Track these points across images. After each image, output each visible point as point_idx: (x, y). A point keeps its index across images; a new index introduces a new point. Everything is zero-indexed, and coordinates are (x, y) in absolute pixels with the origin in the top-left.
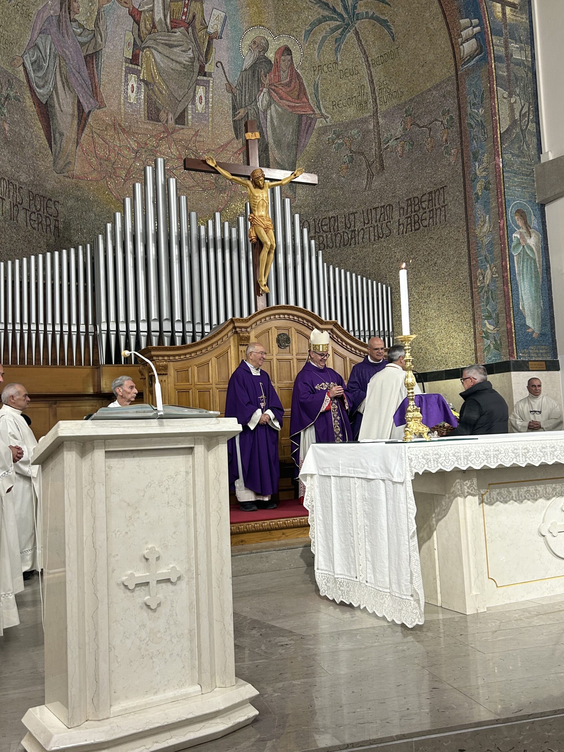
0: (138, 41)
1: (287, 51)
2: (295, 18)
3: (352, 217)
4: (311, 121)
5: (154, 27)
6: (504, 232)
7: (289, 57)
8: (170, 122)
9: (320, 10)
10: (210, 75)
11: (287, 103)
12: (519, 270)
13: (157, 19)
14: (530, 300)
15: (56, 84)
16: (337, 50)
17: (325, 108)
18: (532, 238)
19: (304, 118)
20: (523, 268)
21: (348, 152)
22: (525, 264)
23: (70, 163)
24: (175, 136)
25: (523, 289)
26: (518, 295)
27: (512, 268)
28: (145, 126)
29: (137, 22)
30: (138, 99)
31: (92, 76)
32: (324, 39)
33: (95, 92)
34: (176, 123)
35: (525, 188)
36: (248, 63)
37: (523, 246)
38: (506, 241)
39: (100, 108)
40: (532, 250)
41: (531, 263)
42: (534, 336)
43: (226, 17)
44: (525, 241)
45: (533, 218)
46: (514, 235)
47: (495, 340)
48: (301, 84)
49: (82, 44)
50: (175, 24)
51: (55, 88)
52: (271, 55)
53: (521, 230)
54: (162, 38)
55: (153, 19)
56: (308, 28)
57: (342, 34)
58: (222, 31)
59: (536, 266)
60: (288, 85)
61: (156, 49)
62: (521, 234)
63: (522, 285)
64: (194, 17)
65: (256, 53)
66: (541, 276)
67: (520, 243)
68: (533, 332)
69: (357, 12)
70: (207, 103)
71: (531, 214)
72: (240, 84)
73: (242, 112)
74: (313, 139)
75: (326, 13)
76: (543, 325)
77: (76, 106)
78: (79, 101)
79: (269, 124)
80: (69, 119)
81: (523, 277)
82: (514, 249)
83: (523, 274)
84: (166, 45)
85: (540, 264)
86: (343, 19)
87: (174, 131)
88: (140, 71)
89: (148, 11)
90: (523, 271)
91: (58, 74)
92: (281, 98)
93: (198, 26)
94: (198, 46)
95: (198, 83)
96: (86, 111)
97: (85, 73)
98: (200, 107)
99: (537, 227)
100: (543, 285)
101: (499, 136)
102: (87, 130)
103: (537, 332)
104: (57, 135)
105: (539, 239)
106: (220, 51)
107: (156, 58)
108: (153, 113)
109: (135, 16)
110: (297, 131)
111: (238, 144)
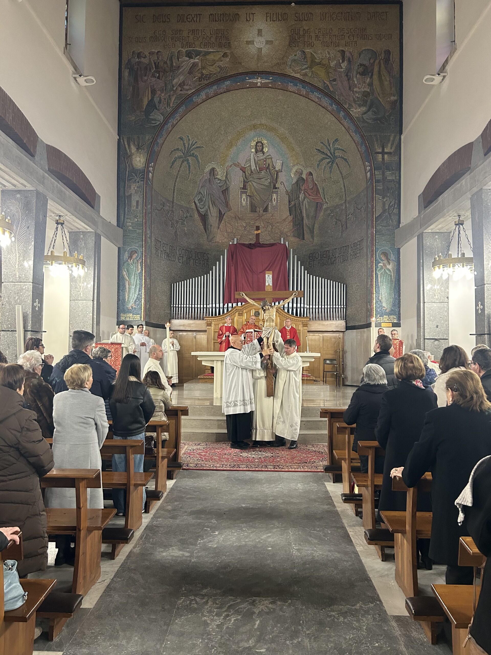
0: (245, 179)
1: (311, 174)
2: (312, 159)
3: (335, 250)
4: (322, 205)
5: (252, 172)
6: (373, 263)
7: (312, 176)
8: (261, 211)
9: (322, 155)
10: (278, 188)
11: (312, 197)
12: (381, 280)
13: (253, 169)
14: (386, 294)
15: (209, 205)
16: (331, 171)
17: (327, 199)
18: (391, 265)
19: (319, 204)
20: (383, 280)
21: (335, 220)
22: (385, 277)
23: (214, 237)
24: (263, 218)
25: (382, 289)
26: (379, 292)
28: (250, 215)
29: (244, 172)
30: (246, 203)
31: (225, 199)
32: (325, 167)
33: (227, 204)
34: (264, 211)
35: (388, 241)
36: (295, 181)
37: (385, 270)
39: (229, 211)
40: (389, 270)
41: (388, 277)
42: (387, 311)
43: (283, 163)
44: (386, 267)
46: (380, 264)
48: (317, 188)
49: (220, 187)
50: (261, 169)
51: (209, 207)
52: (304, 176)
54: (255, 176)
55: (251, 169)
56: (318, 163)
57: (331, 165)
58: (282, 169)
59: (391, 278)
60: (312, 189)
61: (254, 181)
62: (383, 263)
63: (382, 287)
64: (269, 165)
65: (298, 176)
66: (394, 283)
67: (383, 268)
68: (387, 309)
69: (336, 155)
70: (277, 201)
72: (292, 191)
73: (293, 203)
74: (322, 214)
75: (324, 156)
77: (218, 213)
78: (220, 210)
79: (304, 208)
80: (215, 218)
82: (379, 271)
83: (383, 283)
84: (258, 178)
85: (394, 278)
86: (331, 158)
87: (263, 215)
88: (247, 192)
89: (248, 167)
91: (210, 201)
92: (309, 195)
93: (271, 168)
94: (272, 176)
95: (273, 193)
96: (223, 213)
97: (222, 198)
98: (274, 203)
100: (395, 287)
102: (223, 222)
103: (389, 309)
104: (209, 226)
105: (395, 265)
106: (282, 177)
107: (254, 185)
108: (253, 209)
109: (243, 170)
110: (316, 210)
111: (290, 218)
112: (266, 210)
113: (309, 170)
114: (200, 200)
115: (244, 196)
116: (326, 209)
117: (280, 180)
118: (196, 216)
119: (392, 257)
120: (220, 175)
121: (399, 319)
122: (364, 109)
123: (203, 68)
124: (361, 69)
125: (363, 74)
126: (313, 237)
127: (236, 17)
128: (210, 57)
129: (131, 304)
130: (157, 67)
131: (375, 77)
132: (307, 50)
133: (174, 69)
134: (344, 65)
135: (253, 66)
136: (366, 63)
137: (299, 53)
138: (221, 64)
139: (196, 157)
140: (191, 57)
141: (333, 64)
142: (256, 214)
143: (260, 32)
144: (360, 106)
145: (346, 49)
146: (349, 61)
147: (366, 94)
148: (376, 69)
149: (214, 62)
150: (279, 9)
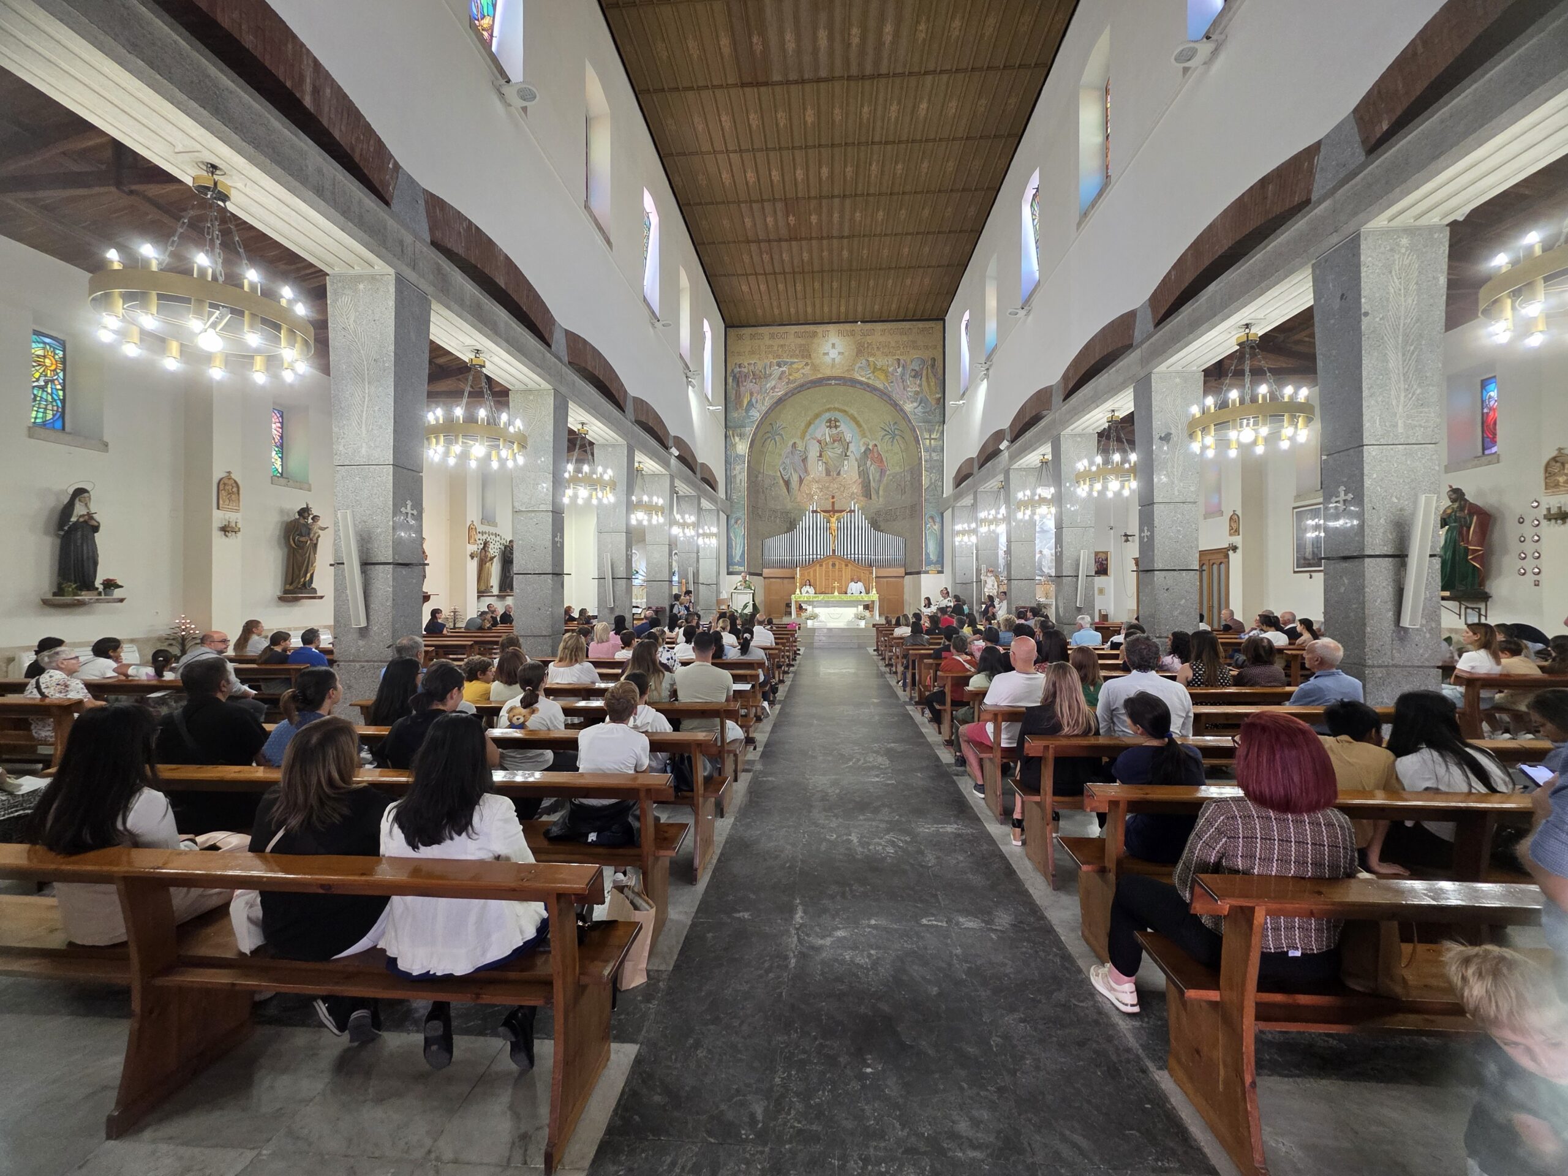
0: (821, 449)
1: (876, 445)
2: (876, 434)
4: (885, 471)
5: (827, 444)
6: (922, 523)
7: (877, 448)
8: (835, 476)
9: (884, 432)
10: (849, 456)
11: (877, 465)
12: (929, 538)
14: (933, 548)
15: (791, 472)
16: (892, 445)
18: (936, 525)
19: (883, 470)
22: (932, 535)
23: (796, 498)
25: (929, 544)
26: (927, 547)
27: (921, 532)
28: (825, 479)
29: (820, 444)
30: (822, 469)
31: (805, 466)
32: (887, 441)
33: (806, 471)
34: (837, 476)
35: (934, 508)
36: (863, 450)
37: (932, 531)
38: (923, 528)
39: (808, 476)
40: (935, 530)
43: (853, 436)
44: (933, 527)
46: (928, 525)
48: (882, 458)
49: (800, 457)
50: (834, 441)
51: (791, 474)
52: (870, 447)
53: (931, 523)
54: (830, 447)
55: (826, 441)
56: (881, 437)
57: (892, 440)
58: (852, 441)
59: (937, 535)
60: (877, 458)
61: (828, 451)
62: (931, 525)
64: (841, 438)
65: (865, 447)
66: (939, 539)
67: (929, 528)
68: (933, 560)
69: (896, 433)
70: (848, 466)
71: (936, 517)
72: (860, 458)
73: (861, 468)
75: (886, 433)
76: (938, 557)
77: (799, 478)
78: (800, 476)
79: (871, 473)
80: (796, 483)
81: (931, 540)
82: (929, 531)
84: (832, 449)
85: (939, 535)
87: (836, 480)
88: (823, 460)
89: (823, 439)
90: (931, 538)
91: (792, 469)
92: (875, 463)
93: (843, 440)
94: (844, 447)
95: (844, 460)
96: (803, 478)
97: (802, 465)
98: (846, 468)
99: (939, 521)
100: (939, 543)
102: (803, 485)
103: (935, 560)
105: (939, 526)
106: (852, 447)
107: (829, 454)
108: (828, 473)
109: (819, 442)
110: (881, 476)
111: (860, 480)
112: (839, 474)
113: (875, 442)
114: (784, 469)
115: (820, 463)
116: (889, 475)
117: (850, 450)
118: (781, 482)
119: (938, 519)
120: (800, 446)
121: (943, 567)
122: (915, 404)
123: (790, 375)
124: (913, 373)
125: (914, 377)
126: (878, 498)
127: (815, 334)
128: (795, 366)
129: (737, 559)
130: (754, 375)
131: (924, 379)
132: (871, 359)
133: (767, 377)
134: (900, 370)
135: (828, 372)
136: (917, 368)
137: (864, 361)
138: (803, 371)
139: (781, 435)
140: (780, 367)
141: (890, 369)
142: (831, 478)
143: (833, 345)
144: (912, 402)
145: (901, 358)
146: (903, 367)
147: (917, 393)
148: (924, 372)
149: (798, 370)
150: (848, 326)
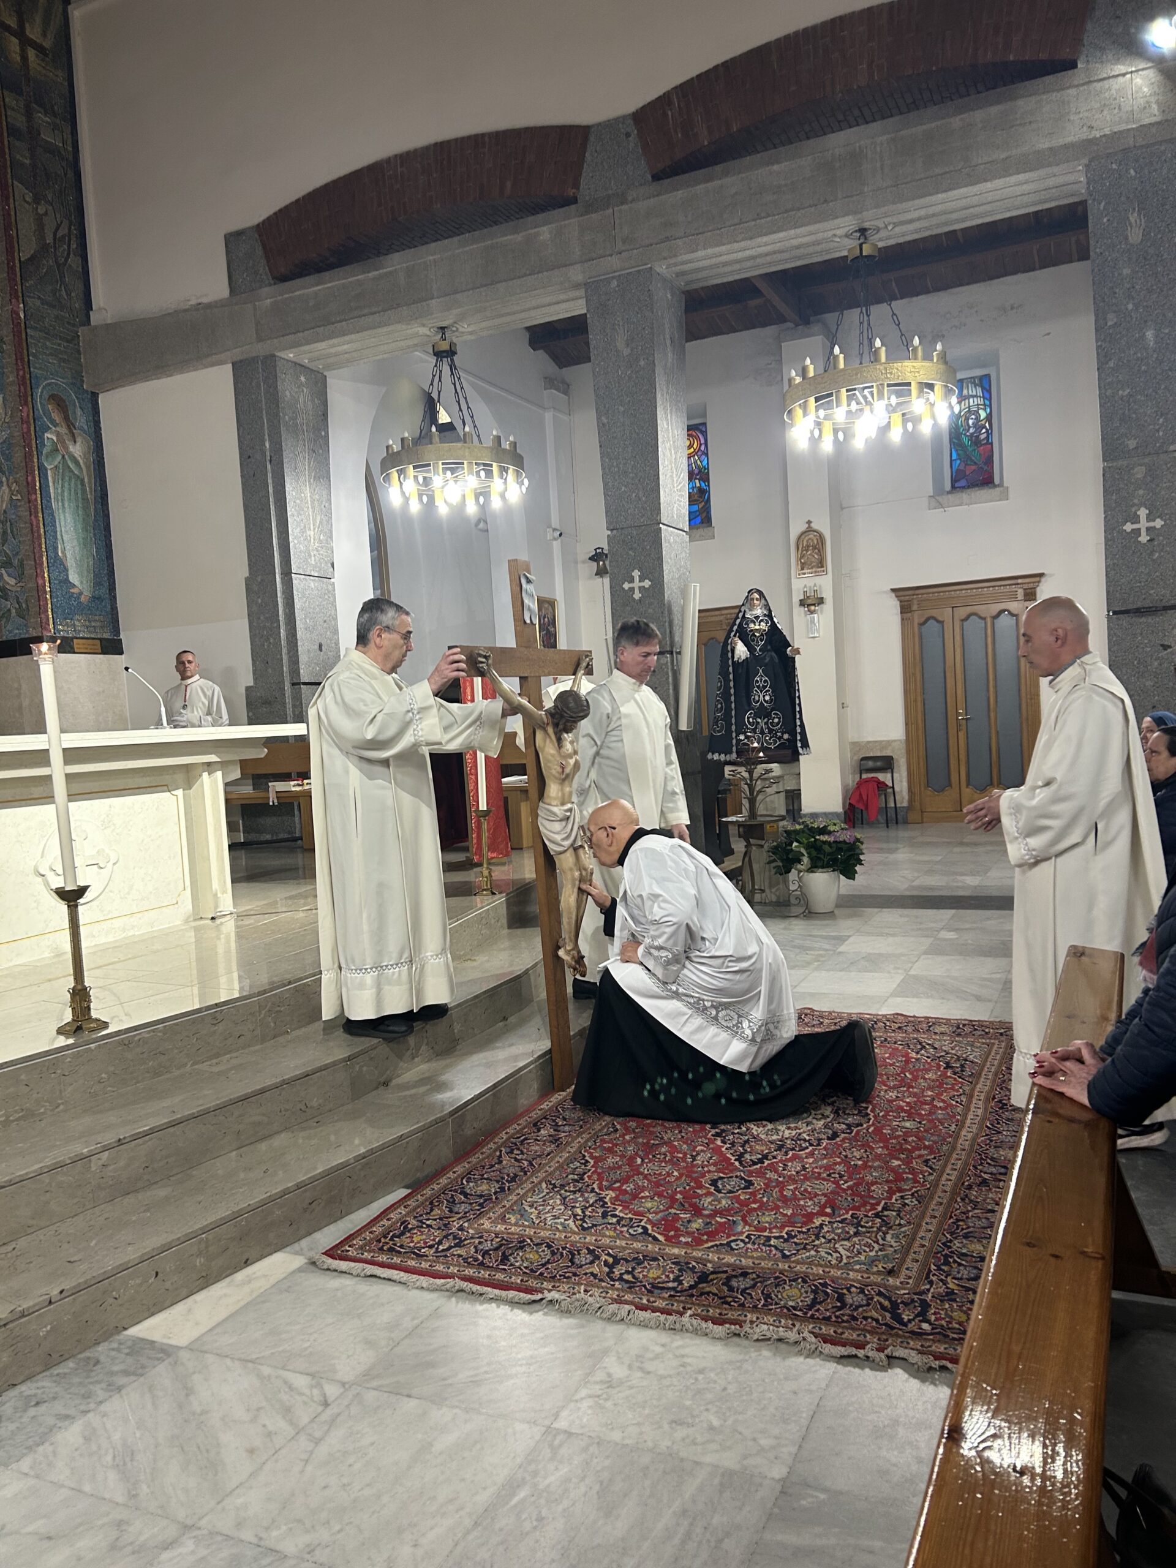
6: (29, 429)
12: (56, 494)
14: (75, 543)
18: (78, 444)
20: (63, 491)
22: (66, 485)
25: (63, 523)
26: (56, 532)
27: (44, 488)
35: (64, 360)
37: (63, 456)
38: (33, 442)
40: (77, 463)
41: (76, 484)
42: (82, 599)
44: (66, 448)
45: (79, 412)
46: (47, 435)
47: (18, 602)
53: (58, 429)
59: (84, 491)
62: (58, 435)
63: (62, 517)
66: (92, 507)
67: (57, 450)
68: (81, 593)
71: (75, 406)
76: (97, 584)
81: (63, 505)
82: (47, 457)
83: (63, 500)
85: (90, 488)
90: (63, 496)
99: (86, 427)
100: (96, 520)
101: (18, 265)
103: (87, 594)
105: (89, 448)
